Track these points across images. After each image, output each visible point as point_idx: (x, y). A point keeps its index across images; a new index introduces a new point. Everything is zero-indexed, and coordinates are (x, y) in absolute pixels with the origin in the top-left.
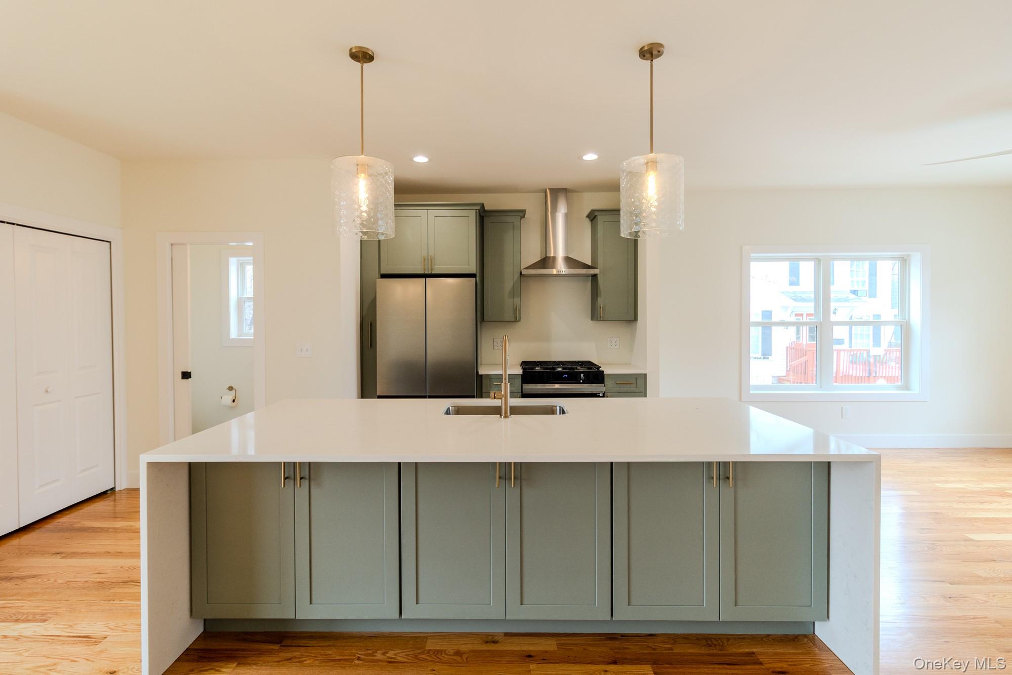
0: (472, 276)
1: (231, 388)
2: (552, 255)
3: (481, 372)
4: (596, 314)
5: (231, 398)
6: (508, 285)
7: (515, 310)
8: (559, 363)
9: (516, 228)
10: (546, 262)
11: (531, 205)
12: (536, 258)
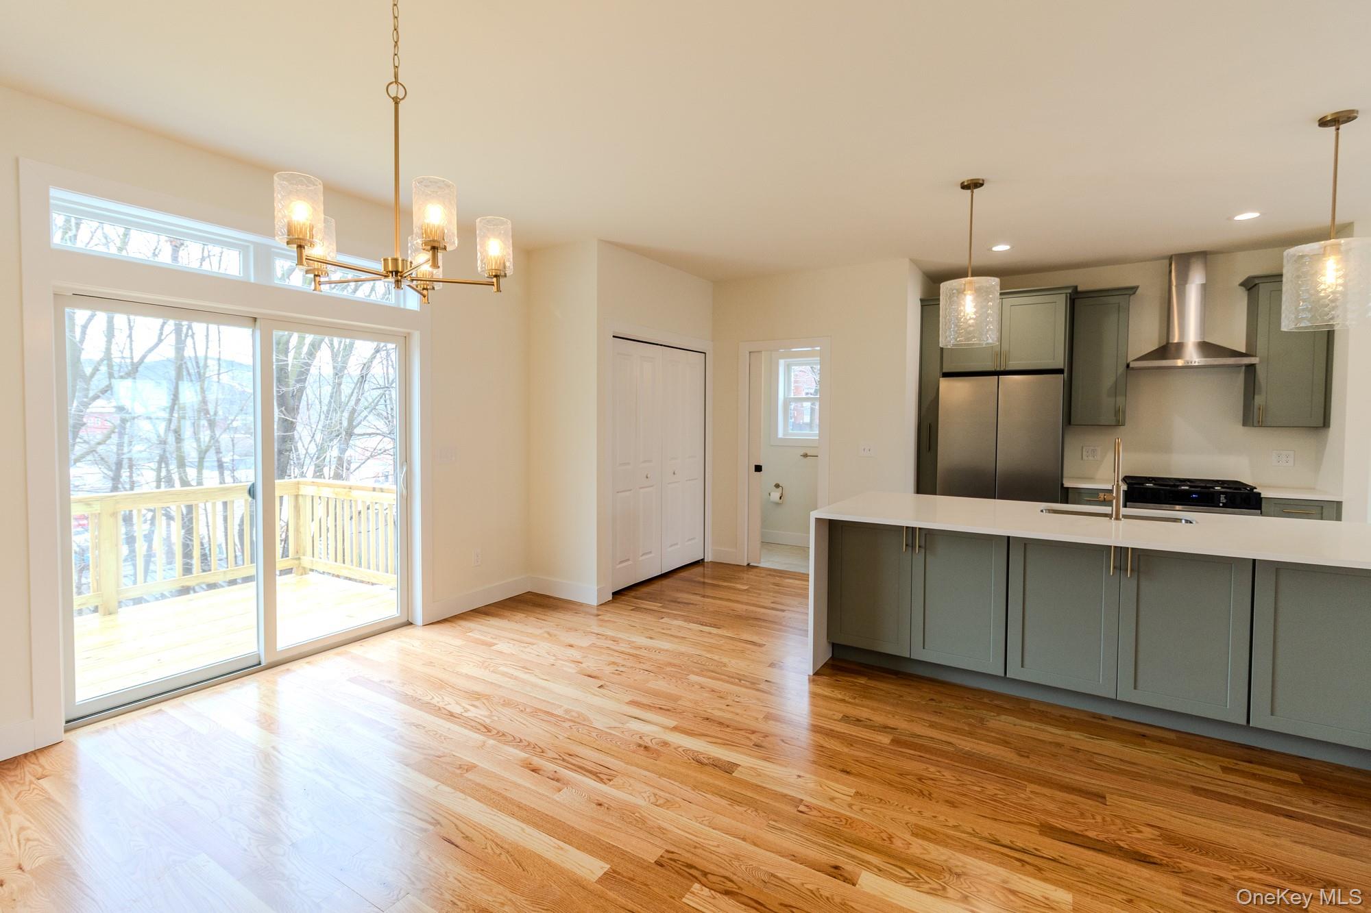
0: (1060, 371)
1: (777, 486)
2: (1176, 341)
3: (1067, 484)
4: (1251, 416)
5: (778, 495)
6: (1108, 381)
7: (1117, 412)
8: (1184, 481)
9: (1124, 310)
10: (1167, 350)
11: (1147, 281)
12: (1152, 345)
